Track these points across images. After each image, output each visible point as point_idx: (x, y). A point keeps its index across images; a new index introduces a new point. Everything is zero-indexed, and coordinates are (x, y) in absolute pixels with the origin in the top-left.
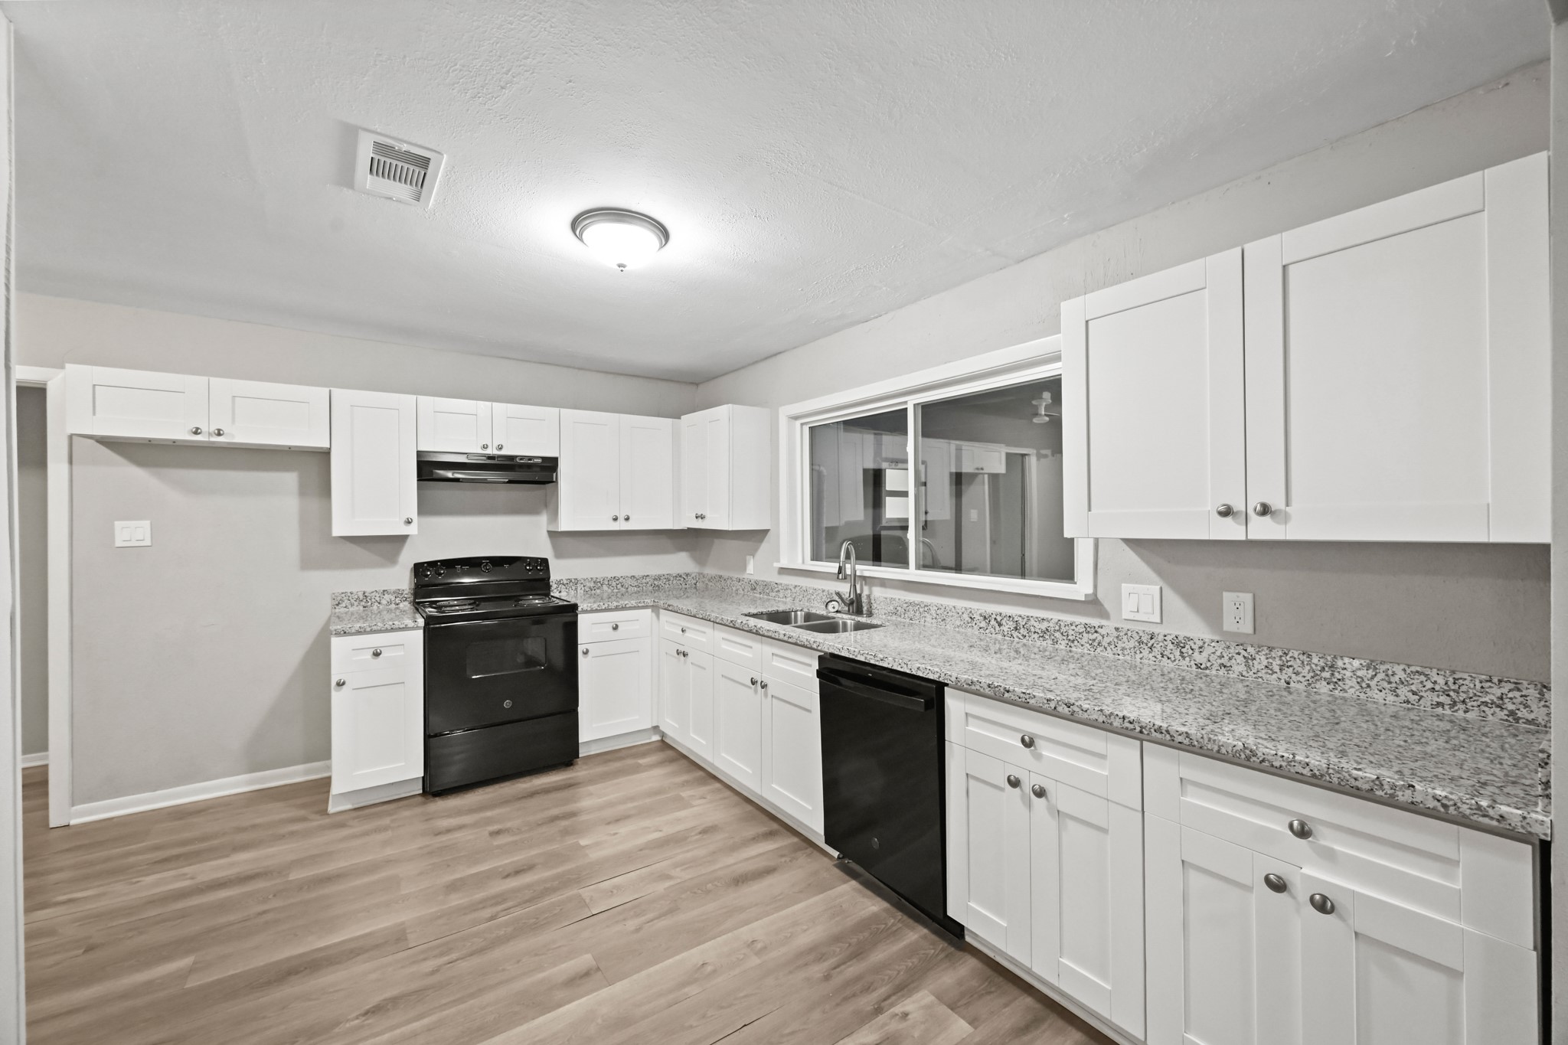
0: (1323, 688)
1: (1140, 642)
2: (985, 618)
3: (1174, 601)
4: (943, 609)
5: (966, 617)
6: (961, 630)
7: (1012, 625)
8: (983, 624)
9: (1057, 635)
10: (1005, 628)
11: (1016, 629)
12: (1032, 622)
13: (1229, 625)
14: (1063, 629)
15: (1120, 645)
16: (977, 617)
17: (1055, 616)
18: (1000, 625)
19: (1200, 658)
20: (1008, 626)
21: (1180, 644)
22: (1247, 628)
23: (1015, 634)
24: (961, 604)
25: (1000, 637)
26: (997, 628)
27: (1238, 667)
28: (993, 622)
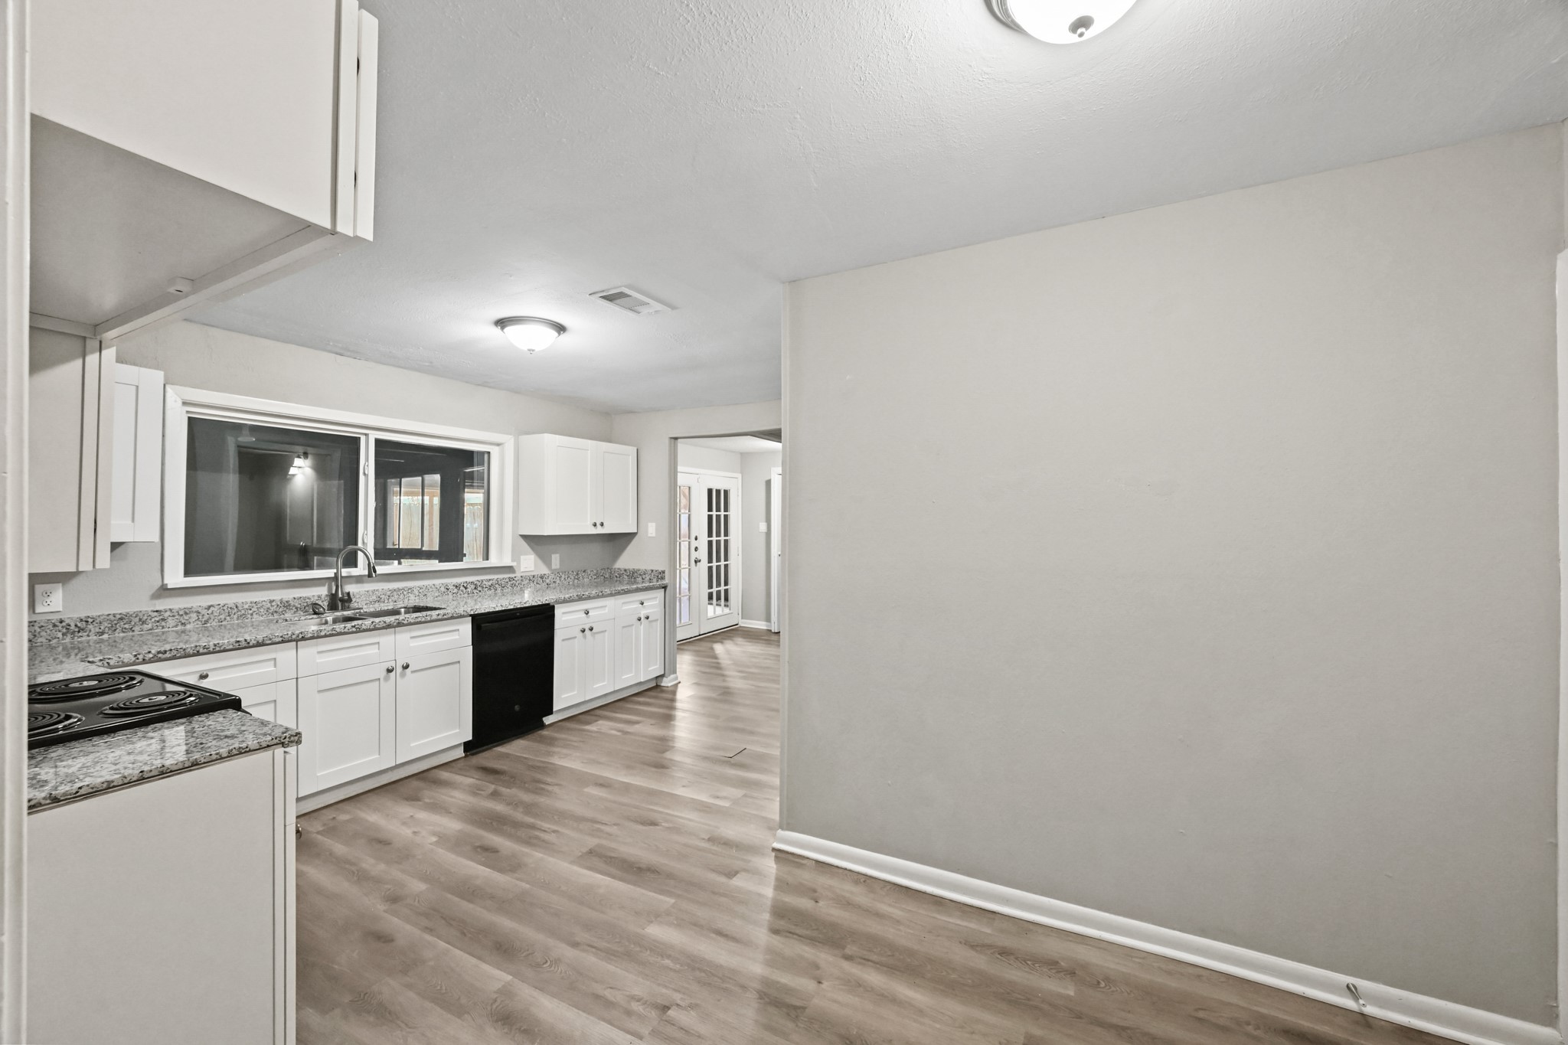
0: (576, 581)
1: (530, 580)
2: (457, 587)
3: (540, 562)
4: (424, 588)
5: (443, 589)
6: (439, 598)
7: (473, 587)
8: (456, 591)
9: (497, 586)
10: (469, 590)
11: (475, 588)
12: (484, 582)
13: (554, 567)
14: (500, 582)
15: (523, 583)
16: (451, 587)
17: (495, 577)
18: (466, 588)
19: (548, 581)
20: (471, 588)
21: (542, 577)
22: (558, 567)
23: (475, 591)
24: (438, 582)
25: (466, 595)
26: (465, 591)
27: (558, 582)
28: (462, 588)
